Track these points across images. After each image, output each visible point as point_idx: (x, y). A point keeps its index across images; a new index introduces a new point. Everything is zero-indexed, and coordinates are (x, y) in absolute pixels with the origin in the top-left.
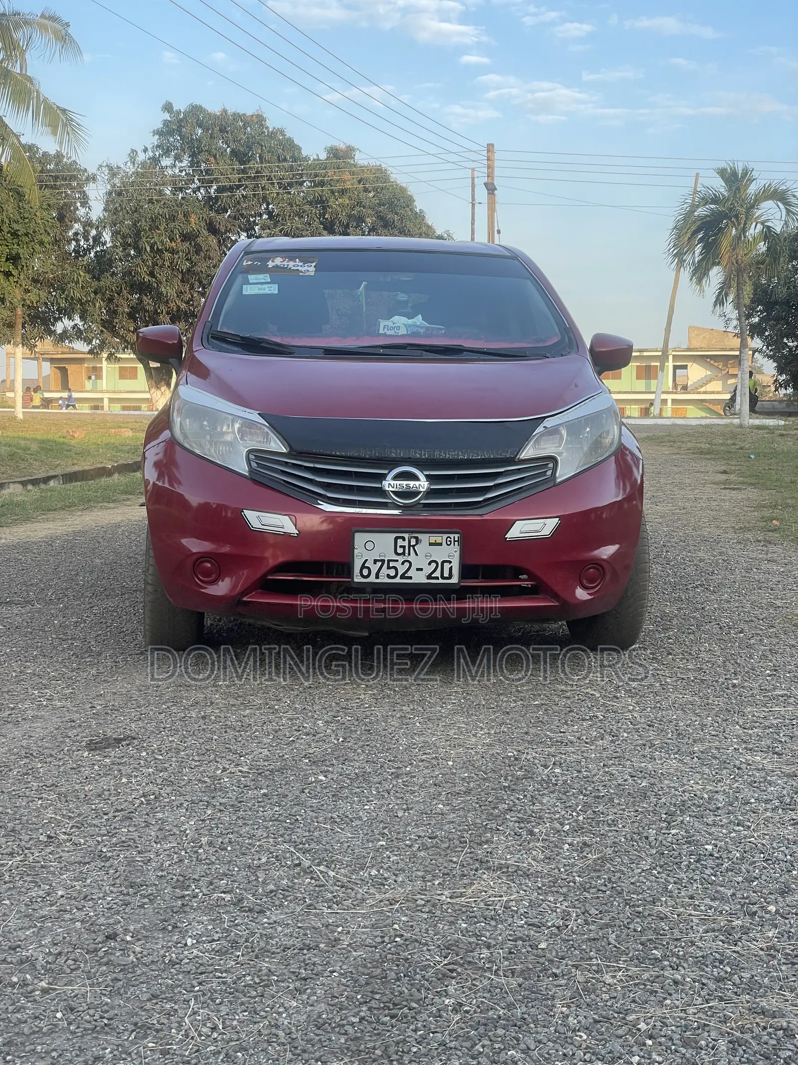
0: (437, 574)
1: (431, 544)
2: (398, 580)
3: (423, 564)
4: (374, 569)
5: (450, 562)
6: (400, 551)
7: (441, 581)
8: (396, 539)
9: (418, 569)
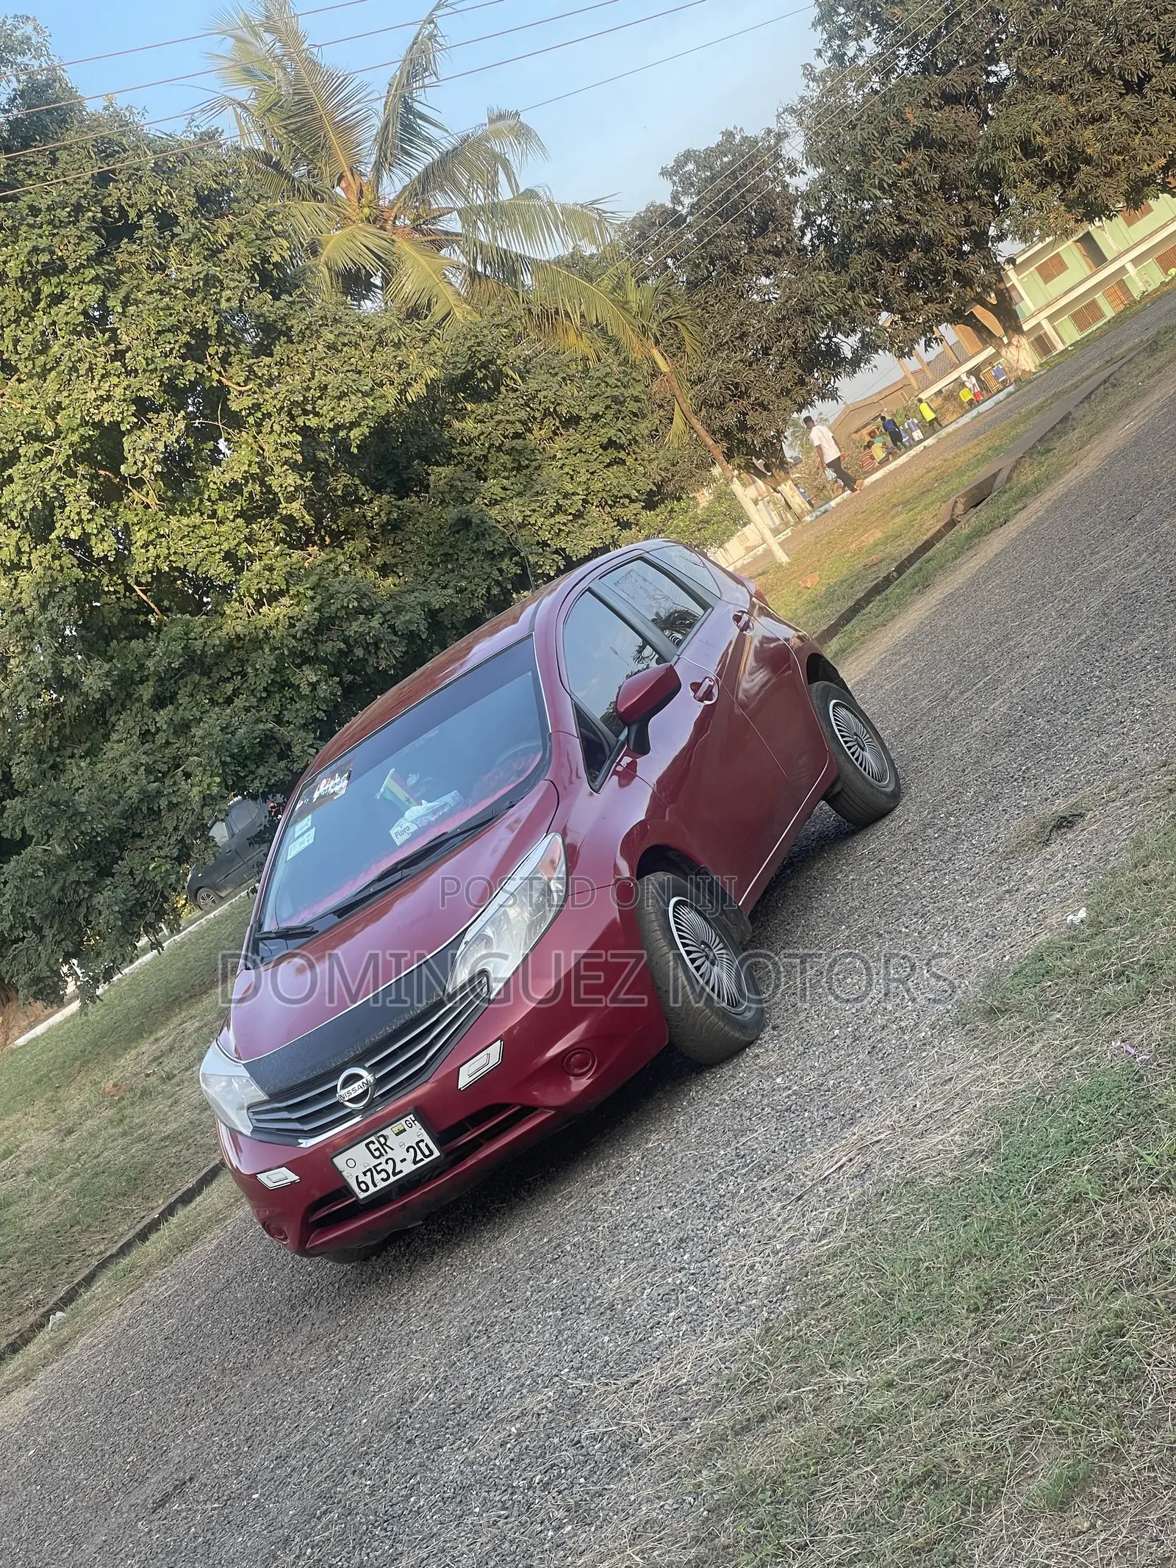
0: (420, 1156)
1: (397, 1134)
2: (392, 1179)
3: (404, 1155)
4: (368, 1179)
5: (423, 1141)
6: (377, 1154)
7: (427, 1160)
8: (367, 1145)
9: (402, 1161)
